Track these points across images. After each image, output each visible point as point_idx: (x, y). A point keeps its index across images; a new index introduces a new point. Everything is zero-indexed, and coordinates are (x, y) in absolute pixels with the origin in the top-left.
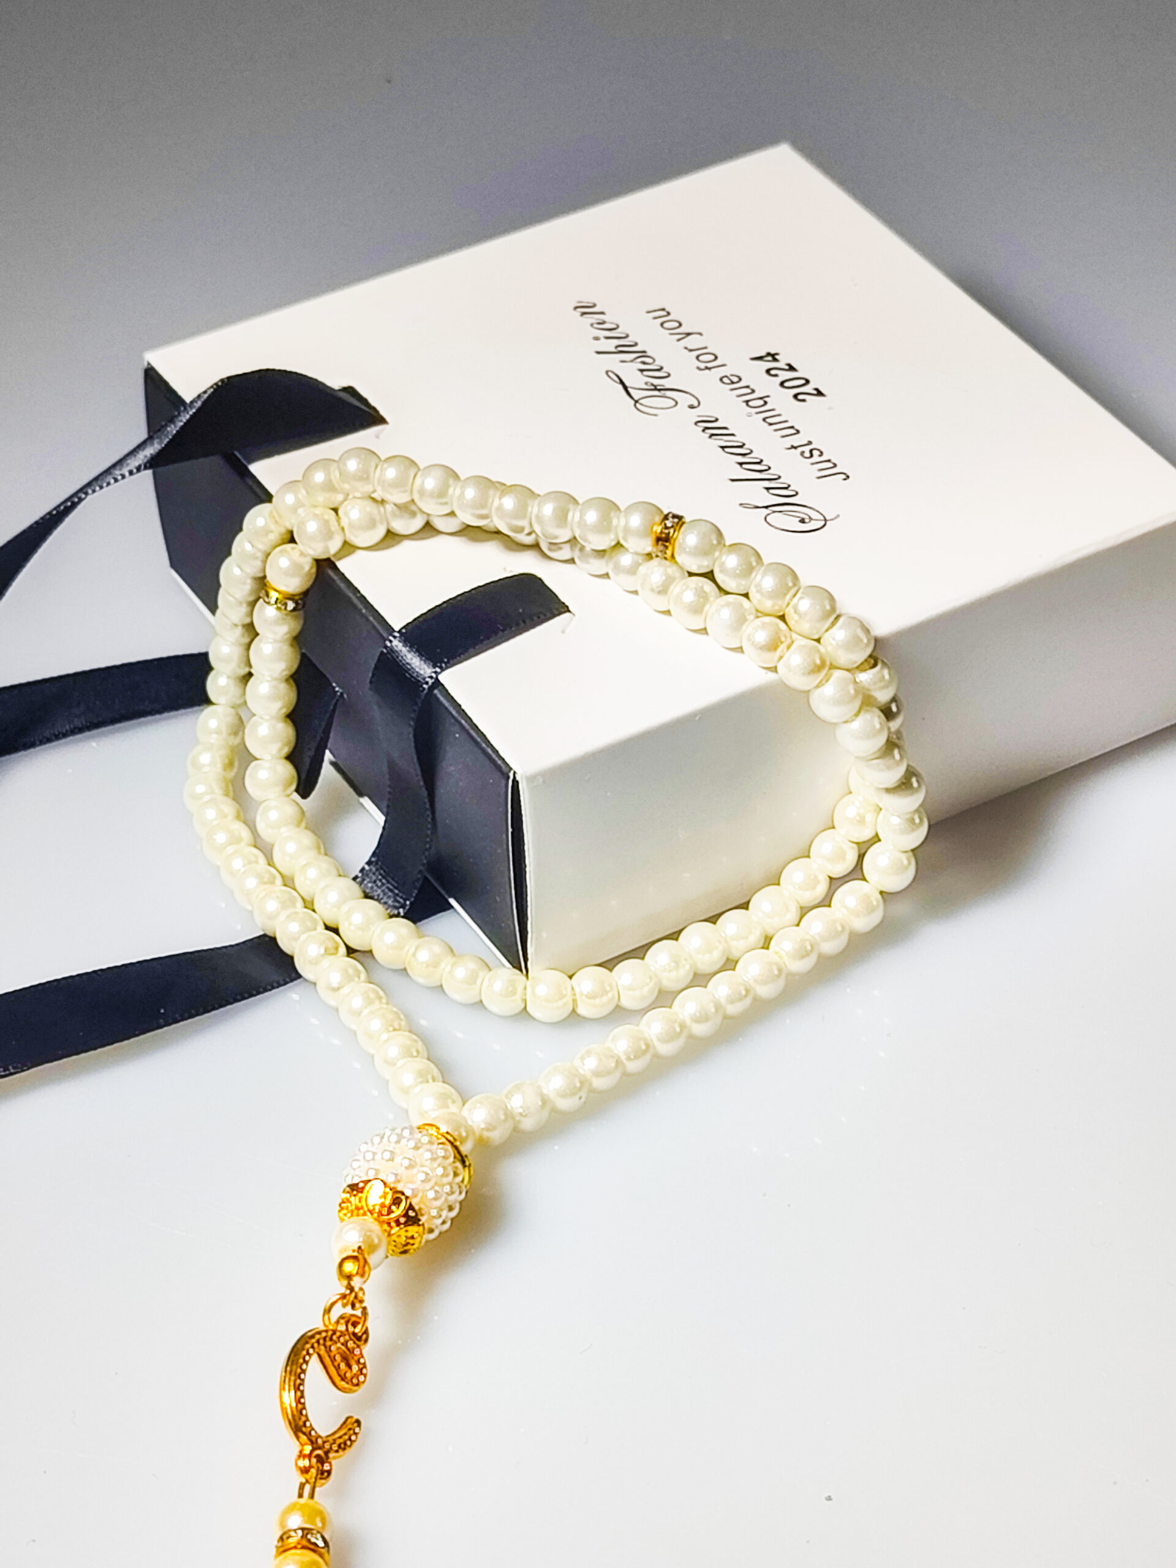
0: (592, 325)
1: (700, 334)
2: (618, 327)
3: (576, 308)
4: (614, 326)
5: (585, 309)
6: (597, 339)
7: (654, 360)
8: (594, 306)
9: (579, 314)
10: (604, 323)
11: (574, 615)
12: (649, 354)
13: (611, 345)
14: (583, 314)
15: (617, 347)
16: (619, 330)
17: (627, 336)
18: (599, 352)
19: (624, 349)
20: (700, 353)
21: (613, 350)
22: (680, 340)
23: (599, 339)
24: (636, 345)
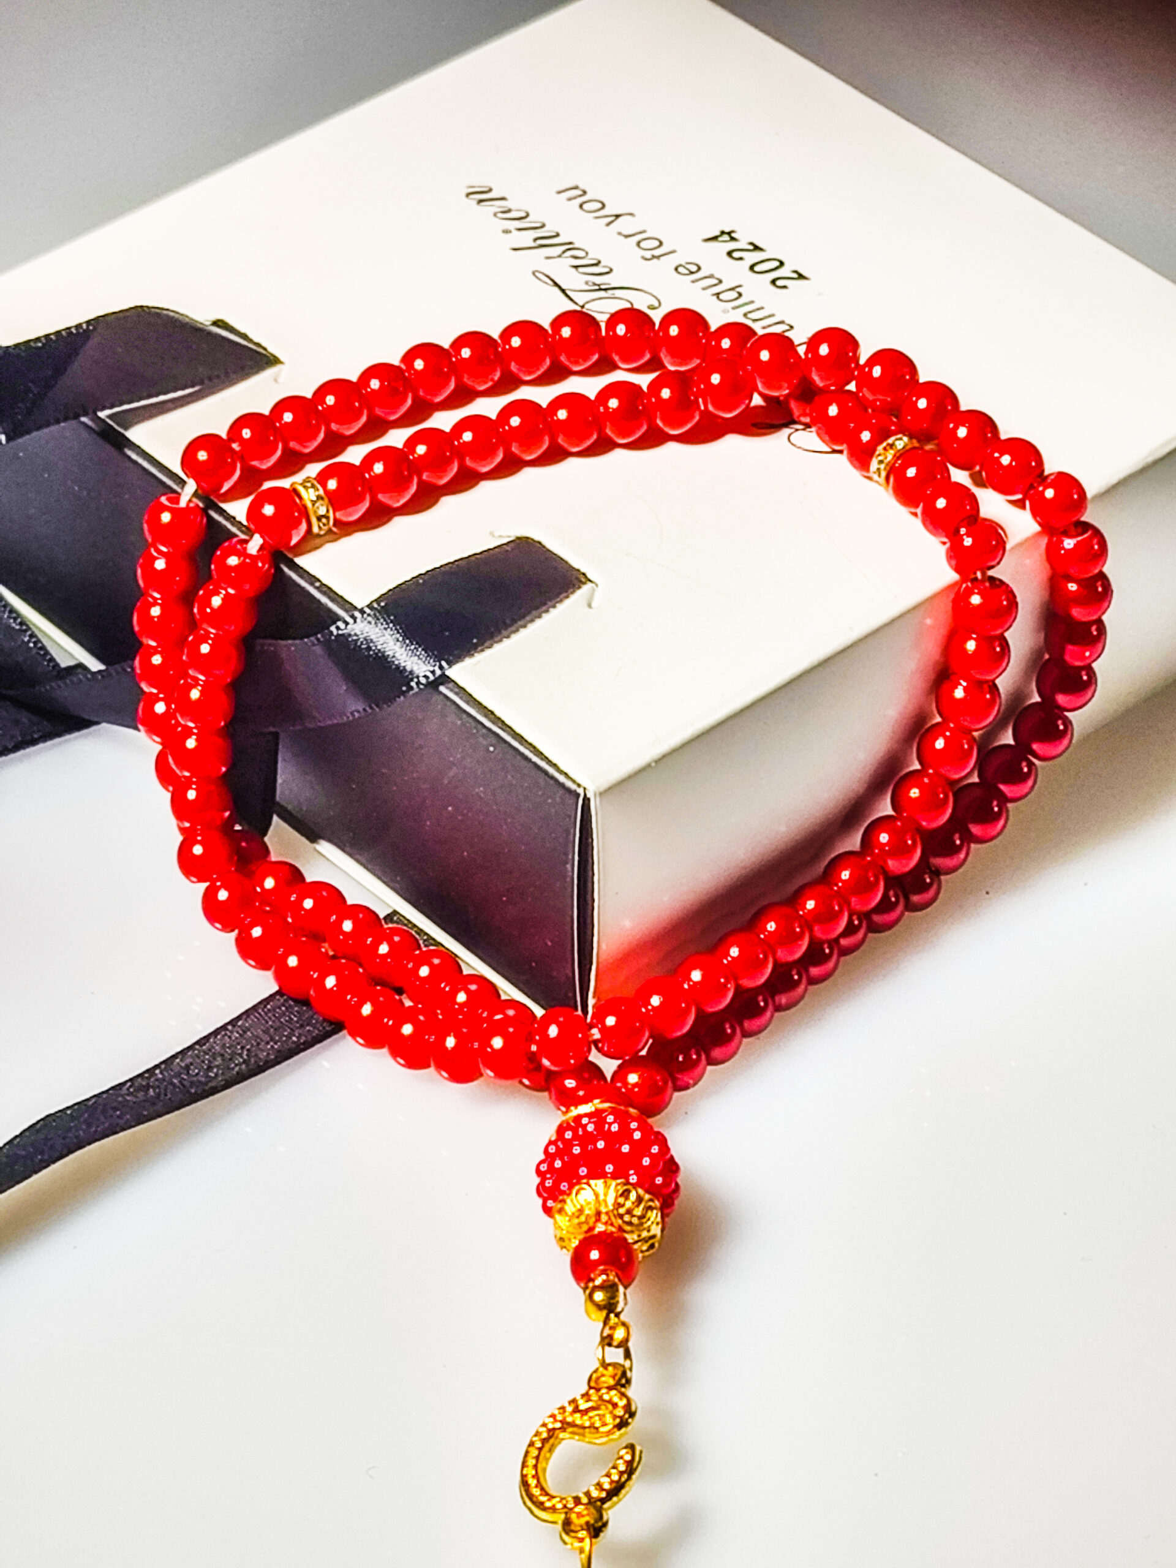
0: (495, 215)
1: (631, 214)
2: (528, 215)
3: (468, 195)
4: (523, 214)
5: (482, 196)
6: (506, 232)
7: (587, 253)
8: (490, 190)
9: (475, 202)
10: (509, 211)
11: (597, 585)
12: (576, 245)
13: (527, 239)
14: (481, 201)
15: (535, 240)
16: (529, 219)
17: (543, 226)
18: (515, 249)
19: (543, 242)
20: (639, 238)
21: (533, 244)
22: (608, 224)
23: (510, 232)
24: (558, 235)
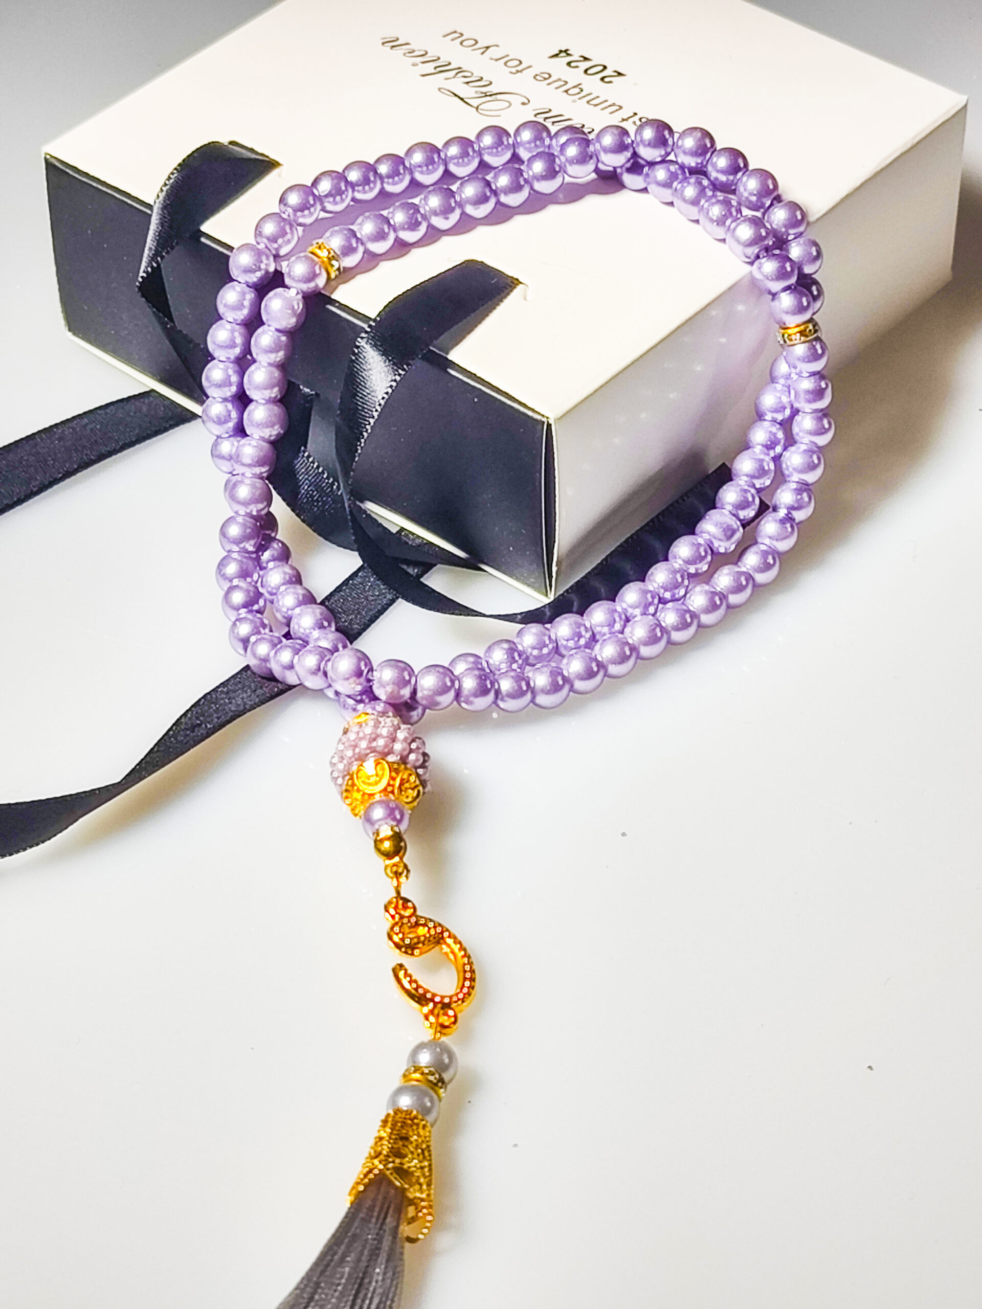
0: (404, 54)
1: (497, 46)
2: (427, 53)
3: (383, 43)
4: (424, 53)
5: (393, 43)
6: (414, 65)
7: (472, 74)
8: (398, 39)
9: (389, 48)
10: (414, 51)
11: (527, 286)
12: (464, 69)
13: (430, 68)
14: (393, 47)
15: (435, 68)
16: (428, 55)
17: (439, 58)
18: (423, 76)
19: (442, 69)
20: (505, 60)
21: (434, 71)
22: (483, 53)
23: (417, 65)
24: (450, 64)
